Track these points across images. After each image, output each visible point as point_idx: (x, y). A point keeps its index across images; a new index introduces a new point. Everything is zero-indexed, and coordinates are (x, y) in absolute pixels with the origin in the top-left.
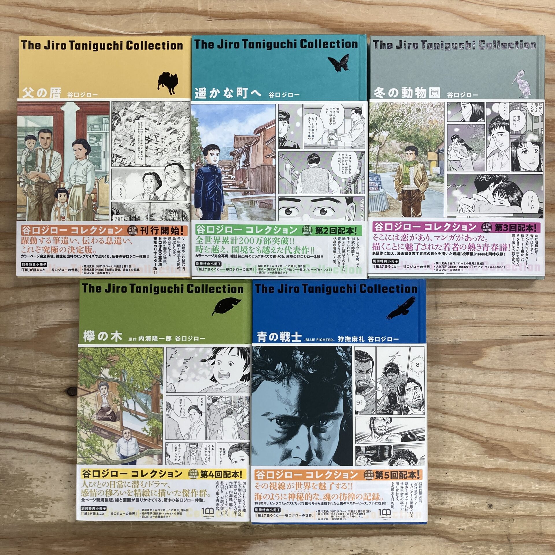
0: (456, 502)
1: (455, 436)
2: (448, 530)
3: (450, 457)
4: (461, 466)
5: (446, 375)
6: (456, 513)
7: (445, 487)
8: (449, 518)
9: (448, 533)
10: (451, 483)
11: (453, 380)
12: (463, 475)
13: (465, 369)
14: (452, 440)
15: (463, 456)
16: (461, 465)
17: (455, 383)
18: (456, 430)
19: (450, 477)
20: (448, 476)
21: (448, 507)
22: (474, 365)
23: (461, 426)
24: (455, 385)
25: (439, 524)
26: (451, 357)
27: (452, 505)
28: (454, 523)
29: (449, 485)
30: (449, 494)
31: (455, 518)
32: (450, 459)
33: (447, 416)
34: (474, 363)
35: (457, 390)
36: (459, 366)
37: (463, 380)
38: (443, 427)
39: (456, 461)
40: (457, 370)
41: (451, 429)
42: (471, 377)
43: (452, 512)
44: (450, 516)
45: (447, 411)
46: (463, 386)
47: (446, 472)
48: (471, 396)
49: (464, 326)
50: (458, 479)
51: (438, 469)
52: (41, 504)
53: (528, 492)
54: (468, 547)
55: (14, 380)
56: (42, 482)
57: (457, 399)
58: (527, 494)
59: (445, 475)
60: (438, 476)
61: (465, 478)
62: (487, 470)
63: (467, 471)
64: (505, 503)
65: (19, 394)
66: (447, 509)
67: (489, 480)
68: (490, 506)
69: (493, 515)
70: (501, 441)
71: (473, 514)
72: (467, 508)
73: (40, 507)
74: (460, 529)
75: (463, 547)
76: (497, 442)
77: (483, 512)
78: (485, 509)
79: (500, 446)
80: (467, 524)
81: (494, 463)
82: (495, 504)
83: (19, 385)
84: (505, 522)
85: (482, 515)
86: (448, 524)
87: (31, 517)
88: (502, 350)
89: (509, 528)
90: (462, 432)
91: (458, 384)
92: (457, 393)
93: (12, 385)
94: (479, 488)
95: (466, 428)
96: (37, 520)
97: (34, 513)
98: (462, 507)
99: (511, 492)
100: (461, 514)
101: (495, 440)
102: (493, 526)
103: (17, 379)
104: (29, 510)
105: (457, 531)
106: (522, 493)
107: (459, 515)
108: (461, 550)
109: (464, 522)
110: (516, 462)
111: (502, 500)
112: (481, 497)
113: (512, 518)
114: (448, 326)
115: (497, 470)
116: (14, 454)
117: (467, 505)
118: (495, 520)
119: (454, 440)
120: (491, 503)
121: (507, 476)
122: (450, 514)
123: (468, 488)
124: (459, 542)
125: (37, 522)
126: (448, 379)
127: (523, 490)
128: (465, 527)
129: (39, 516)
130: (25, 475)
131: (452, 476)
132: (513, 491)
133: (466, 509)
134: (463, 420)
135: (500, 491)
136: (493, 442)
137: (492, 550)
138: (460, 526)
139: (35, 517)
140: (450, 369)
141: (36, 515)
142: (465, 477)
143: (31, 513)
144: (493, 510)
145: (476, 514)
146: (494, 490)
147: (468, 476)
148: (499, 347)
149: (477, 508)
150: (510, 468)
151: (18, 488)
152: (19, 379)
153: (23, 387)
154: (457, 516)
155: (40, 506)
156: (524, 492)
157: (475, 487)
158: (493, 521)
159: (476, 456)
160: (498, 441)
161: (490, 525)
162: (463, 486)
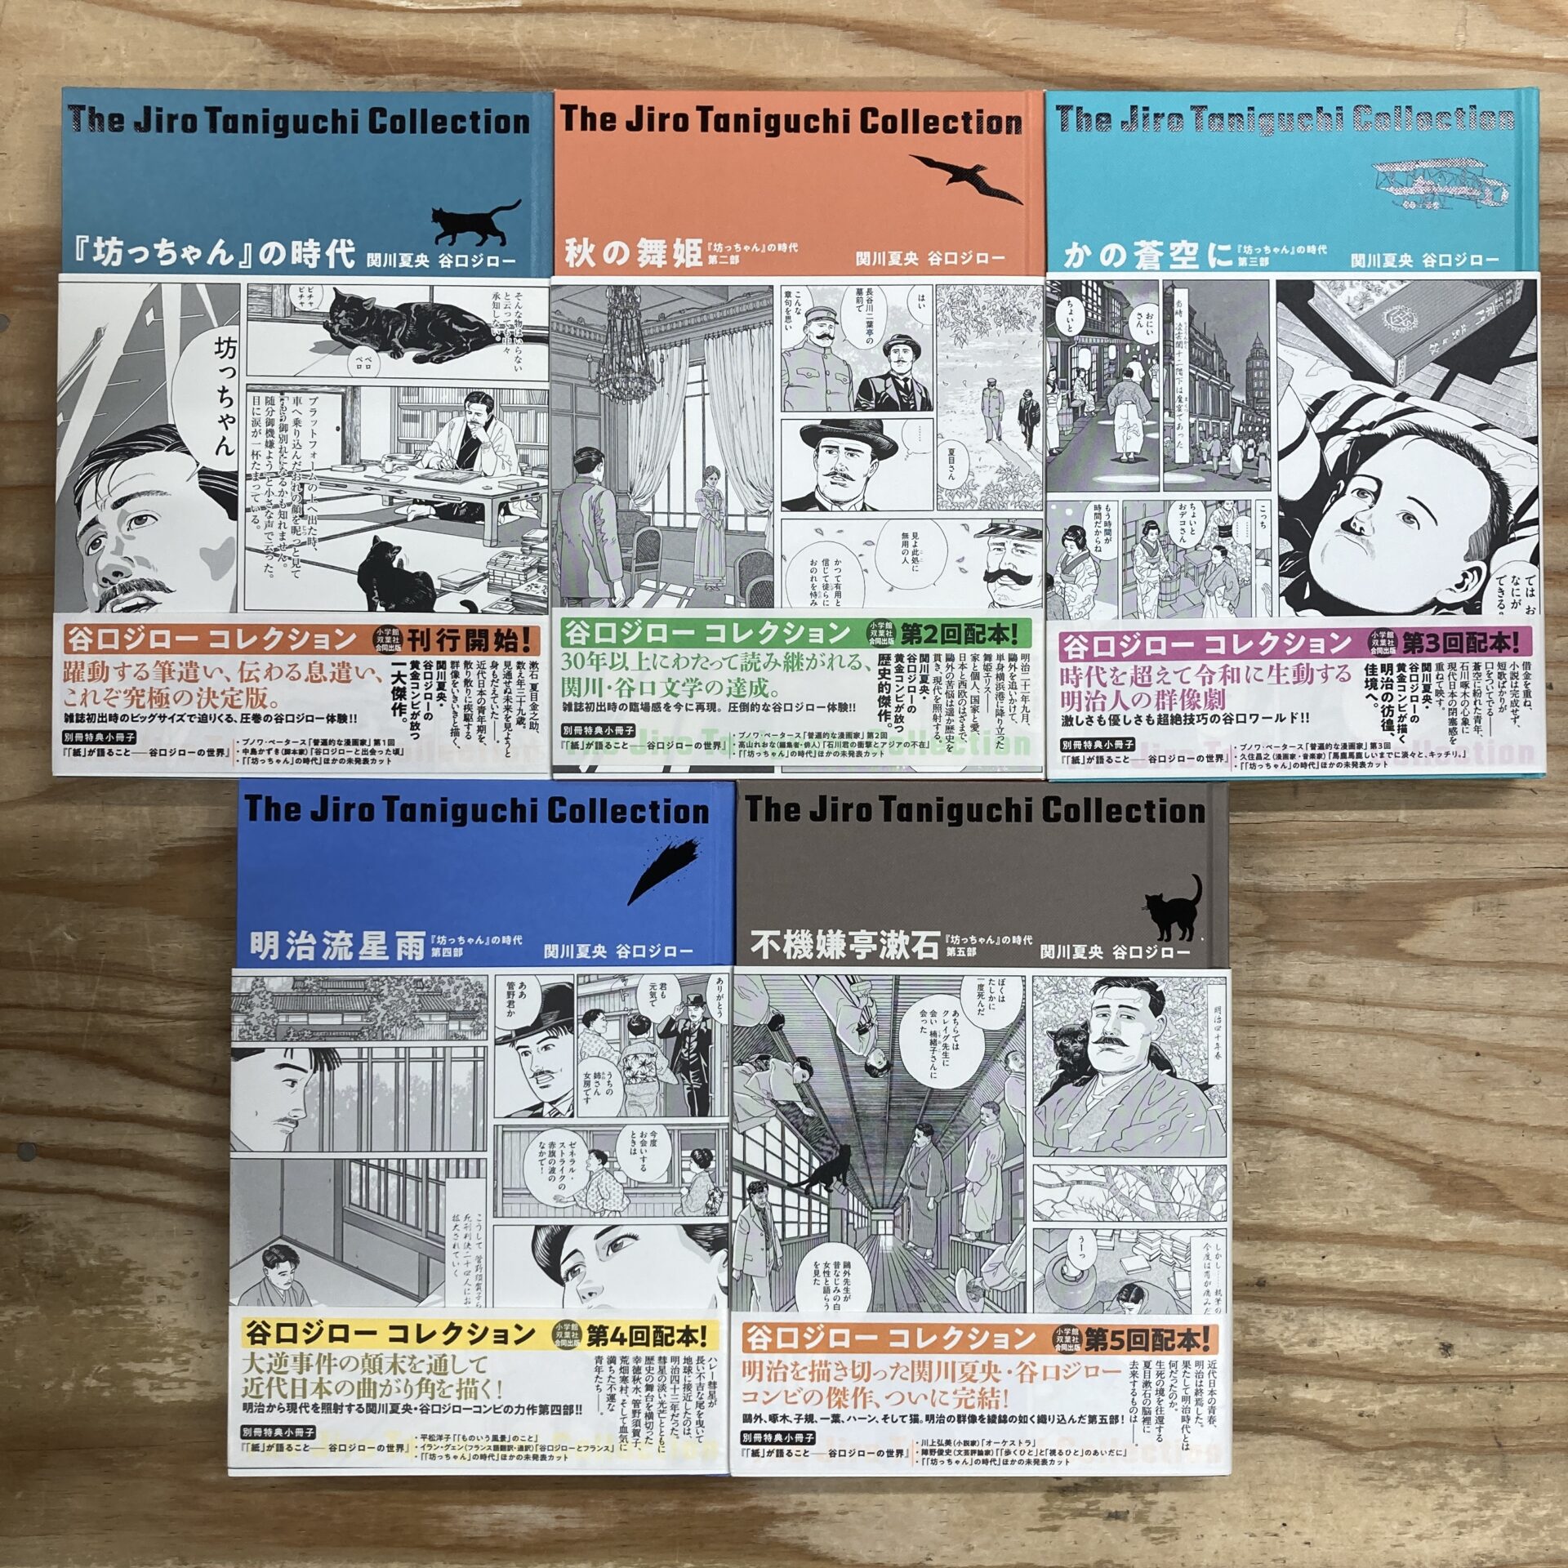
0: (1351, 1338)
1: (1348, 1151)
2: (1326, 1416)
3: (1334, 1210)
4: (1365, 1238)
5: (1323, 978)
6: (1351, 1369)
7: (1320, 1296)
8: (1332, 1382)
9: (1327, 1425)
10: (1336, 1285)
11: (1343, 992)
12: (1370, 1260)
13: (1376, 962)
14: (1338, 1162)
15: (1371, 1207)
16: (1365, 1233)
17: (1349, 1002)
18: (1350, 1133)
19: (1334, 1269)
20: (1328, 1264)
21: (1329, 1352)
22: (1401, 951)
23: (1366, 1124)
24: (1348, 1007)
25: (1303, 1400)
26: (1338, 927)
27: (1340, 1348)
28: (1343, 1396)
29: (1331, 1290)
30: (1331, 1316)
31: (1348, 1383)
32: (1334, 1217)
33: (1324, 1094)
34: (1403, 944)
35: (1354, 1021)
36: (1359, 955)
37: (1371, 992)
38: (1315, 1125)
39: (1351, 1222)
40: (1354, 965)
41: (1337, 1130)
42: (1393, 985)
43: (1339, 1367)
44: (1333, 1376)
45: (1324, 1082)
46: (1370, 1010)
47: (1322, 1252)
48: (1392, 1039)
49: (1373, 840)
50: (1358, 1273)
51: (1299, 1246)
52: (170, 1350)
53: (1552, 1308)
54: (1385, 1463)
55: (94, 997)
56: (172, 1287)
57: (1353, 1048)
58: (1549, 1313)
59: (1319, 1261)
60: (1300, 1265)
61: (1374, 1271)
62: (1437, 1247)
63: (1382, 1251)
64: (1486, 1340)
65: (107, 1035)
66: (1324, 1357)
67: (1442, 1276)
68: (1446, 1348)
69: (1455, 1373)
70: (1478, 1164)
71: (1397, 1371)
72: (1382, 1354)
73: (169, 1359)
74: (1361, 1415)
75: (1369, 1466)
76: (1467, 1168)
77: (1427, 1366)
78: (1432, 1356)
79: (1475, 1178)
80: (1382, 1400)
81: (1457, 1226)
82: (1460, 1342)
83: (107, 1010)
84: (1491, 1392)
85: (1424, 1373)
86: (1327, 1400)
87: (143, 1387)
88: (1479, 909)
89: (1498, 1409)
90: (1368, 1140)
91: (1357, 1003)
92: (1355, 1031)
93: (87, 1010)
94: (1414, 1298)
95: (1379, 1129)
96: (159, 1398)
97: (151, 1376)
98: (1367, 1352)
99: (1504, 1309)
100: (1366, 1371)
101: (1461, 1161)
102: (1456, 1406)
103: (99, 994)
104: (136, 1367)
105: (1352, 1421)
106: (1536, 1312)
107: (1358, 1374)
108: (1366, 1473)
109: (1373, 1394)
110: (1518, 1223)
111: (1480, 1331)
112: (1420, 1324)
113: (1509, 1381)
114: (1330, 841)
115: (1466, 1247)
116: (91, 1207)
117: (1380, 1345)
118: (1460, 1387)
119: (1347, 1163)
120: (1448, 1340)
121: (1494, 1265)
122: (1333, 1371)
123: (1385, 1299)
124: (1360, 1451)
125: (161, 1401)
126: (1330, 991)
127: (1540, 1303)
128: (1376, 1408)
129: (165, 1385)
130: (125, 1267)
131: (1338, 1264)
132: (1511, 1307)
133: (1379, 1359)
134: (1370, 1106)
135: (1475, 1305)
136: (1455, 1167)
137: (1451, 1473)
138: (1361, 1405)
139: (152, 1388)
140: (1333, 962)
141: (157, 1381)
142: (1375, 1265)
143: (142, 1375)
144: (1456, 1358)
145: (1407, 1372)
146: (1455, 1303)
147: (1383, 1264)
148: (1470, 900)
149: (1408, 1354)
150: (1503, 1241)
151: (105, 1303)
152: (107, 995)
153: (116, 1018)
154: (1354, 1378)
155: (167, 1354)
156: (1543, 1308)
157: (1405, 1296)
158: (1455, 1390)
159: (1407, 1207)
160: (1471, 1164)
161: (1445, 1402)
162: (1372, 1294)
